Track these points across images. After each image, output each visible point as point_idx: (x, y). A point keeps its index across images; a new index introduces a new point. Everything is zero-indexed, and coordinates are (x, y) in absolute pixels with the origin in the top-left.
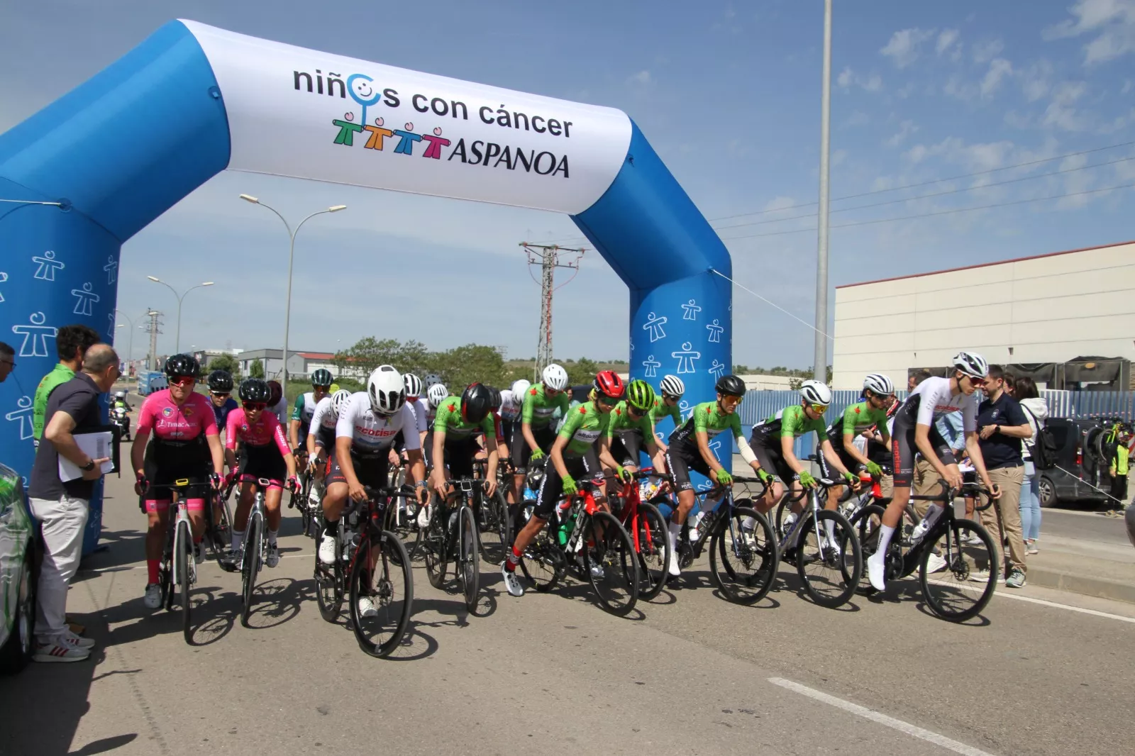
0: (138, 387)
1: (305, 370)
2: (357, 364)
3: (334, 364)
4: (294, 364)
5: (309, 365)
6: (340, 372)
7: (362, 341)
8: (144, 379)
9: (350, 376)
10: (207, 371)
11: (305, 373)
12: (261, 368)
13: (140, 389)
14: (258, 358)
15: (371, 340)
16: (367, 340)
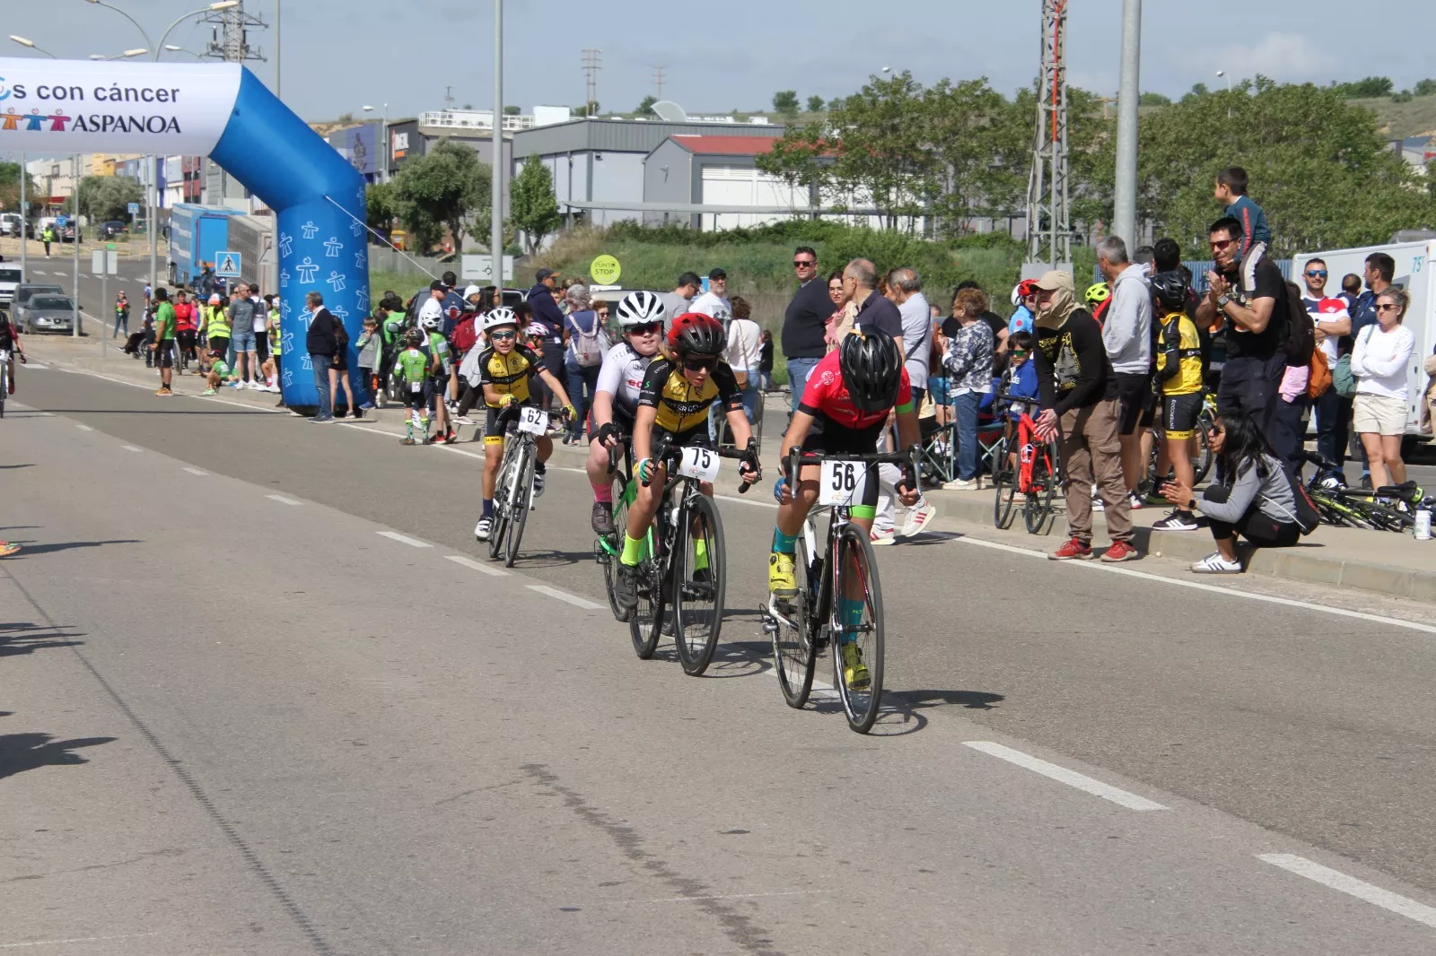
0: (169, 260)
1: (697, 196)
2: (853, 171)
3: (776, 172)
4: (665, 170)
5: (708, 173)
6: (815, 199)
7: (866, 89)
8: (183, 233)
9: (833, 211)
10: (389, 203)
11: (696, 208)
12: (548, 194)
13: (173, 264)
14: (538, 158)
15: (900, 86)
16: (882, 86)
